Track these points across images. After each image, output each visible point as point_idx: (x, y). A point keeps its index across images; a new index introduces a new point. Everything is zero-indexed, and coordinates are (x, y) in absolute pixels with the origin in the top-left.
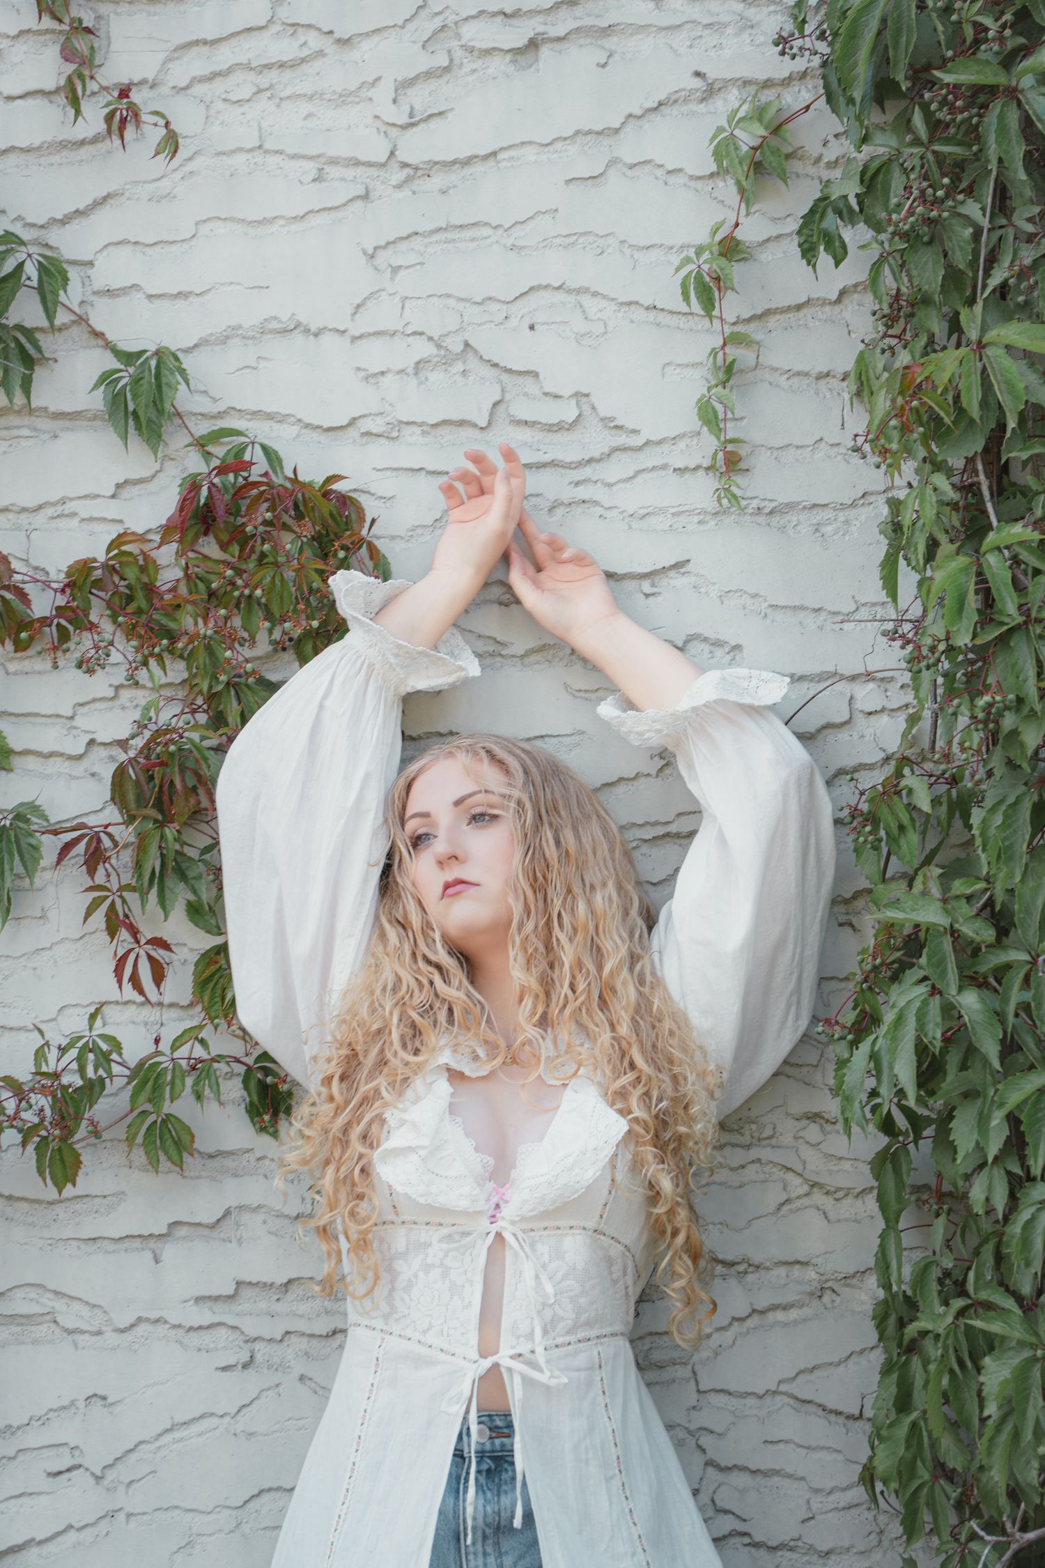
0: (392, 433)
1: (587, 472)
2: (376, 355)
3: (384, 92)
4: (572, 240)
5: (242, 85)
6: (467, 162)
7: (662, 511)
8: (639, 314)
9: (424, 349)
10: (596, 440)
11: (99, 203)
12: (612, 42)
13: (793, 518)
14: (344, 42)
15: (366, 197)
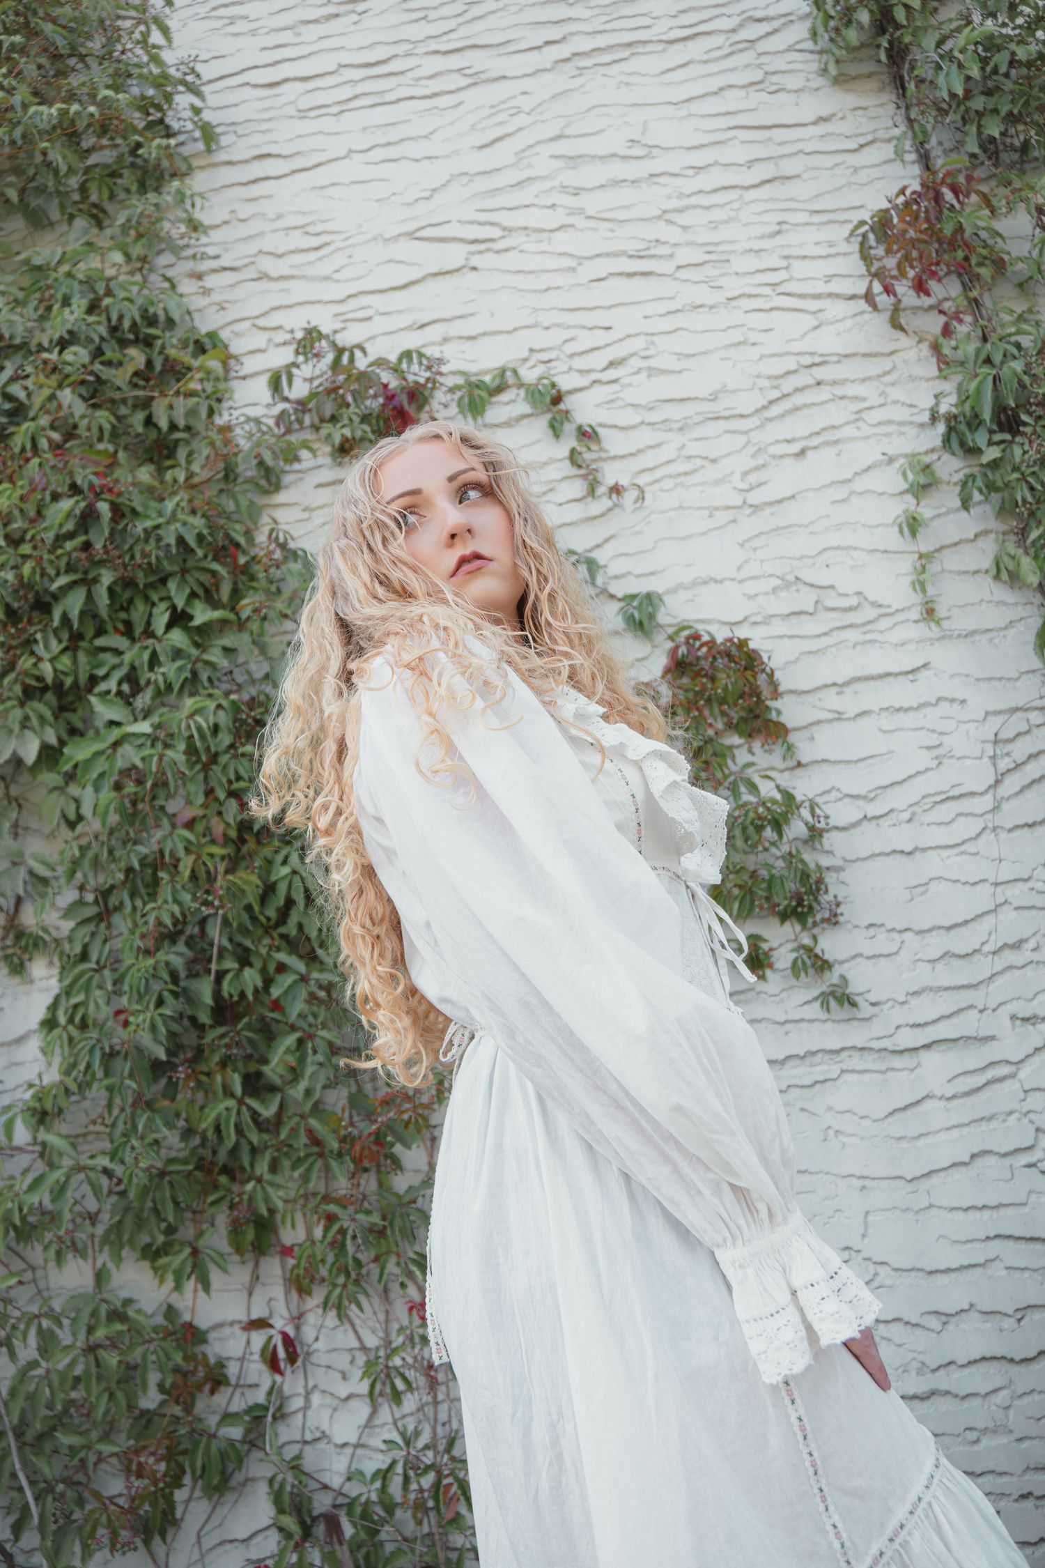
0: (767, 620)
1: (870, 627)
2: (752, 588)
3: (737, 476)
4: (839, 527)
5: (668, 484)
6: (779, 502)
7: (910, 641)
8: (879, 555)
9: (777, 582)
10: (871, 613)
11: (607, 540)
12: (840, 446)
13: (977, 638)
14: (713, 461)
15: (734, 521)
